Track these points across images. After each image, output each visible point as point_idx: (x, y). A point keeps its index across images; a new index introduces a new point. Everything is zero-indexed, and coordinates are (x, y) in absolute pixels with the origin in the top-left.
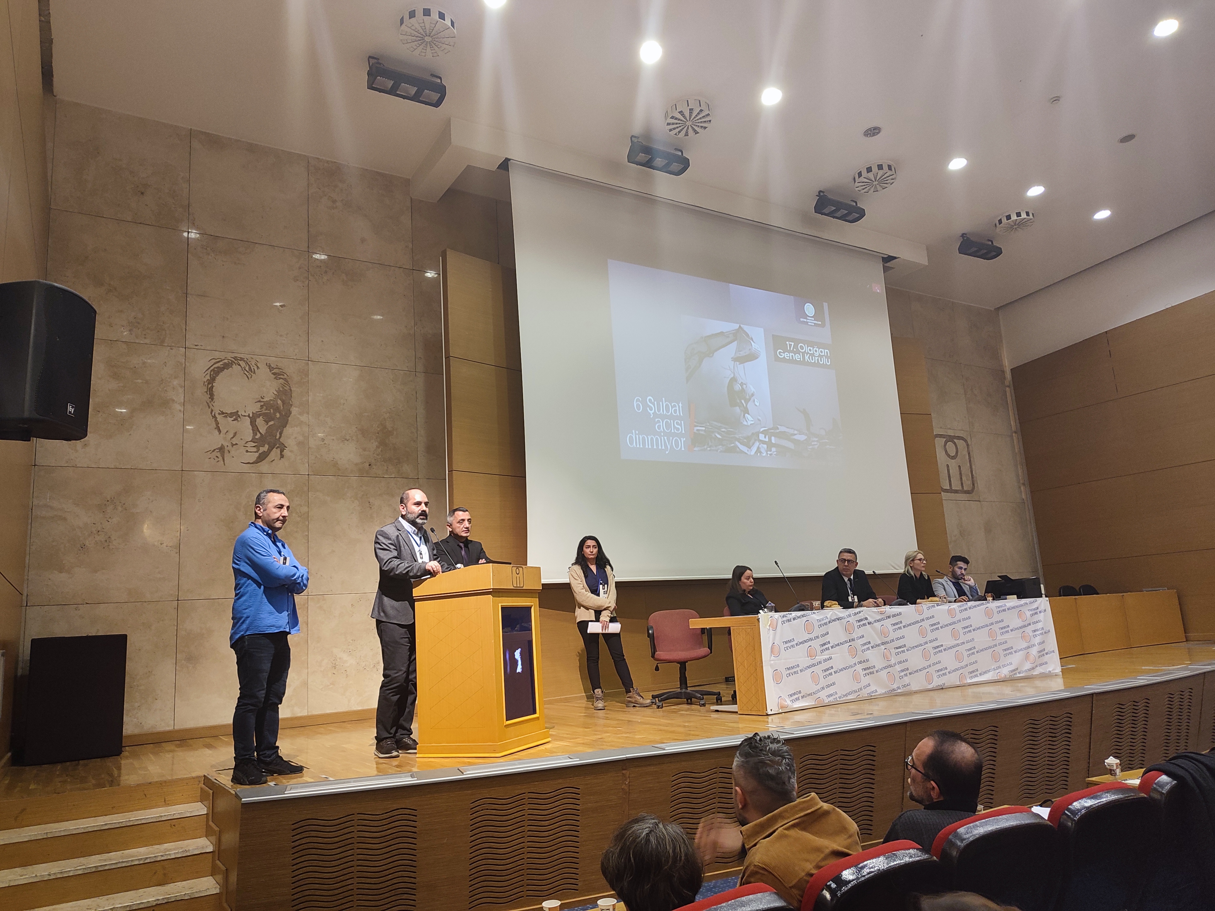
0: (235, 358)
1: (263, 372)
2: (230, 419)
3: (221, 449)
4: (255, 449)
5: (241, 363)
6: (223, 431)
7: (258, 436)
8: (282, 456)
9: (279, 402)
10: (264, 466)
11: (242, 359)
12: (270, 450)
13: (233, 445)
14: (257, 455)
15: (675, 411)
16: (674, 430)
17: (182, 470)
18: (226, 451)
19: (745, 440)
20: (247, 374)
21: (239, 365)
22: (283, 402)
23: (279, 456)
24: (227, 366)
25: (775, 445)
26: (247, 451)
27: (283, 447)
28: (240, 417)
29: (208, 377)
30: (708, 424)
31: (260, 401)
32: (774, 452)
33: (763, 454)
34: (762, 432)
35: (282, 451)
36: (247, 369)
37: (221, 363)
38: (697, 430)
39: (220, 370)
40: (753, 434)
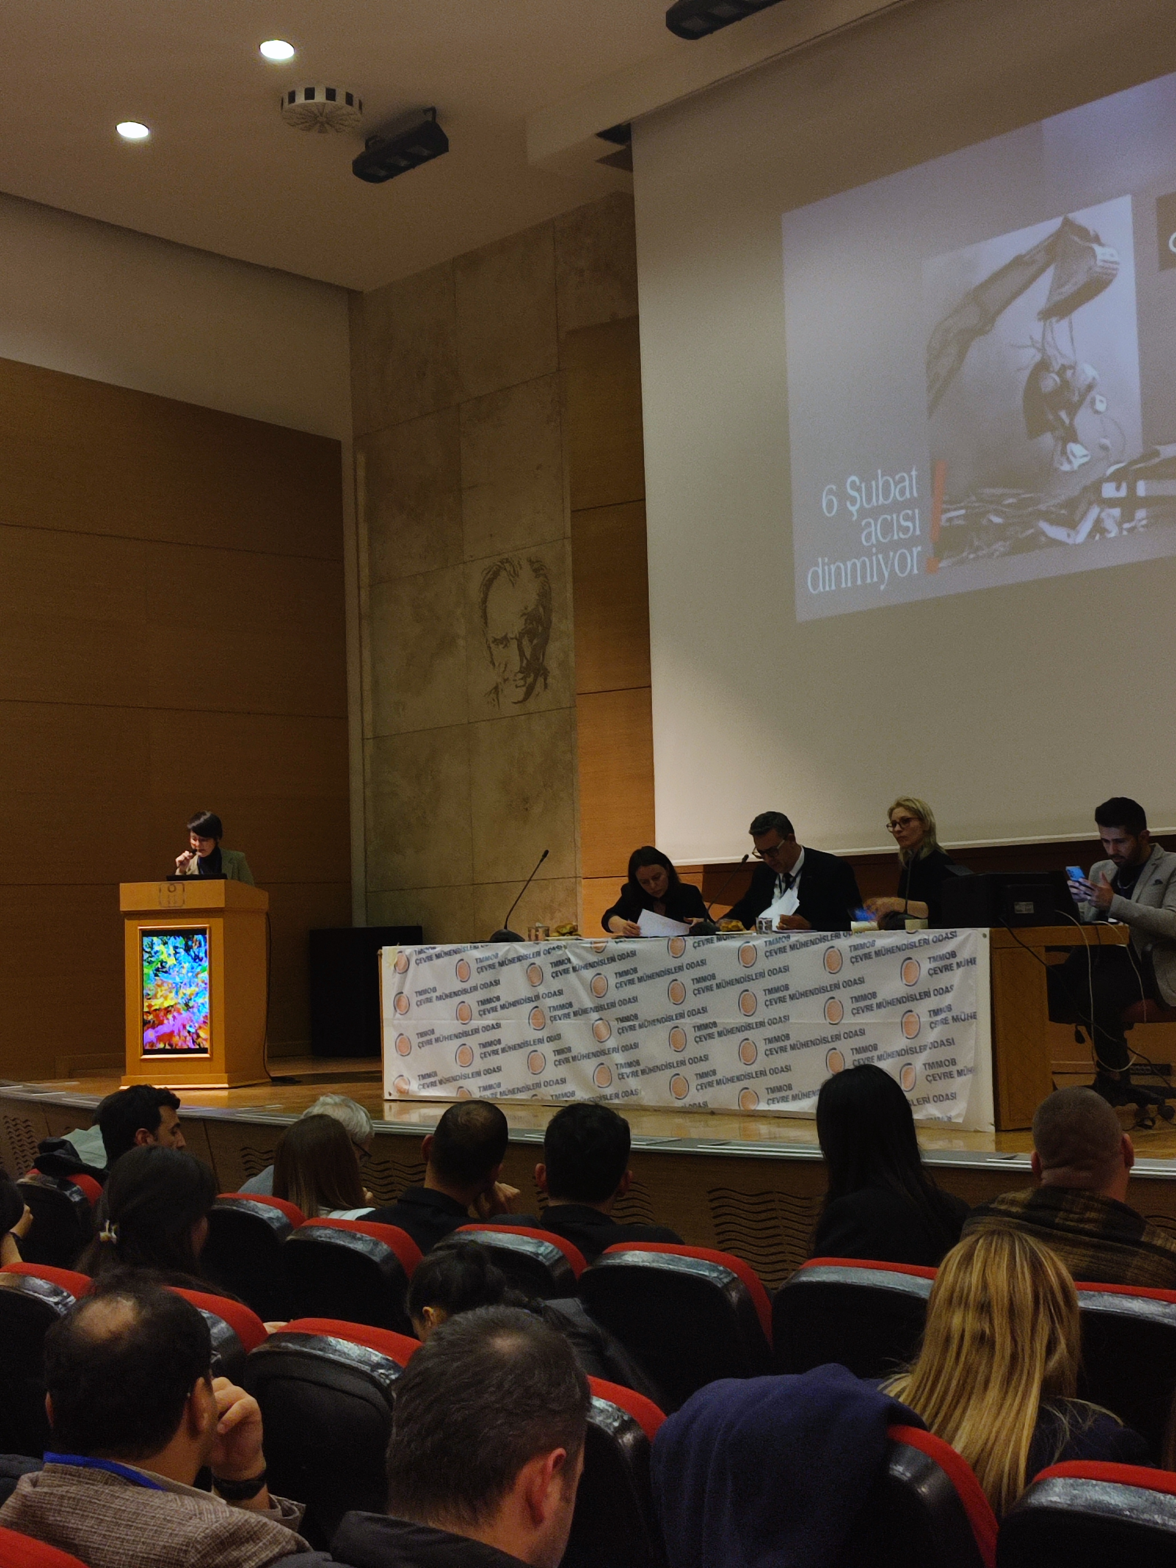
0: (502, 562)
1: (526, 573)
2: (501, 646)
3: (496, 688)
4: (522, 683)
5: (507, 565)
6: (497, 664)
7: (525, 662)
8: (546, 686)
9: (541, 610)
10: (531, 705)
11: (507, 561)
12: (535, 680)
13: (505, 680)
14: (524, 689)
15: (902, 492)
16: (898, 534)
17: (469, 723)
18: (500, 690)
19: (1063, 512)
20: (512, 579)
21: (505, 569)
22: (544, 608)
23: (543, 687)
24: (496, 574)
25: (1146, 502)
26: (517, 687)
27: (545, 673)
28: (509, 641)
29: (482, 596)
30: (974, 498)
31: (524, 614)
32: (1140, 521)
33: (1109, 532)
34: (1110, 479)
35: (545, 679)
36: (512, 572)
37: (491, 573)
38: (950, 520)
39: (491, 581)
40: (1085, 489)
